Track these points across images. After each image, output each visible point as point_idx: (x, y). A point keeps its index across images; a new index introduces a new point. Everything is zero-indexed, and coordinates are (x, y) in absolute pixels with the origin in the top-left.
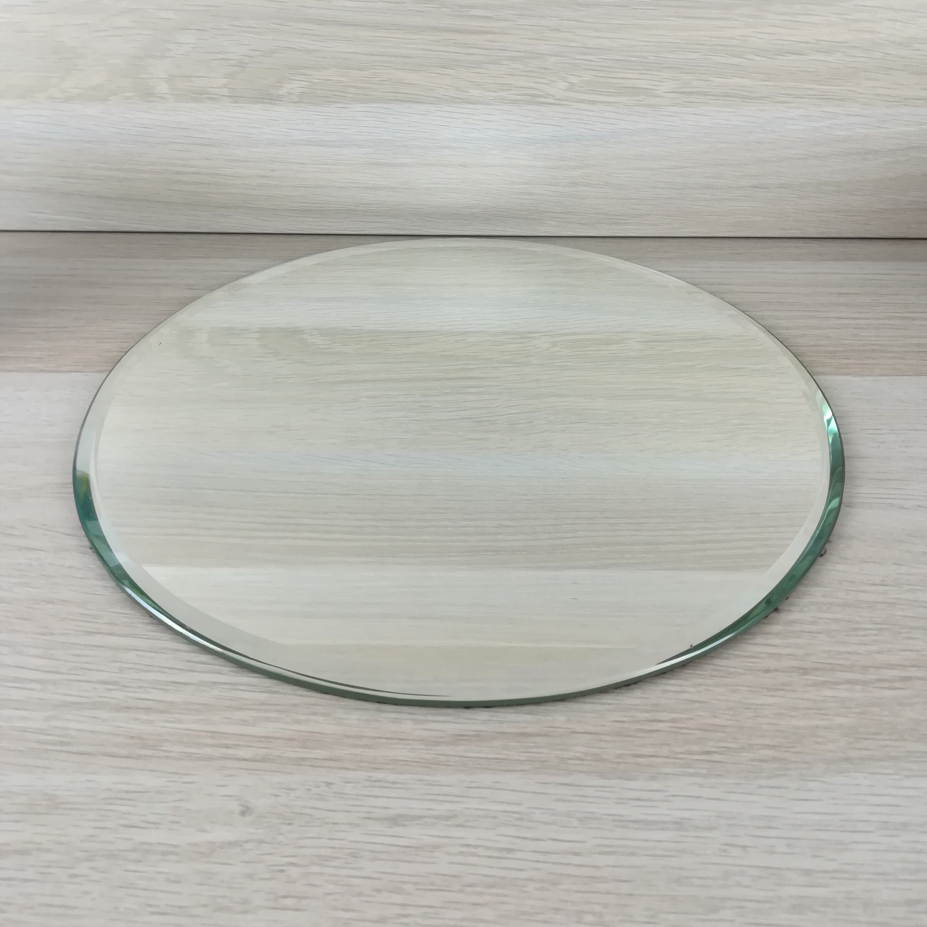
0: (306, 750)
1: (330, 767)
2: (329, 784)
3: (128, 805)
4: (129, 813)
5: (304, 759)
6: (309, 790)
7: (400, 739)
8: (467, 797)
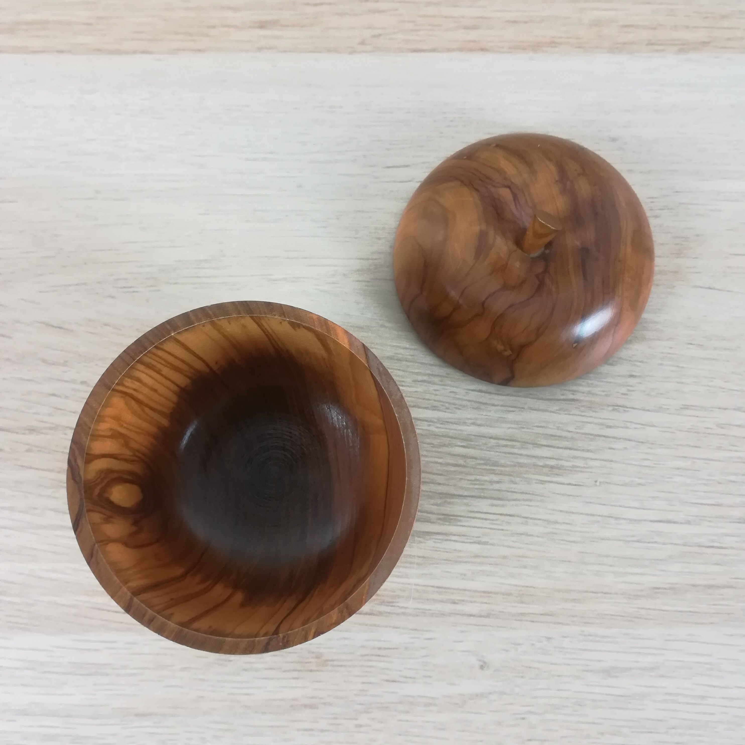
0: (524, 605)
1: (547, 622)
2: (549, 639)
3: (384, 661)
4: (388, 669)
5: (523, 614)
6: (533, 645)
7: (605, 593)
8: (666, 649)
